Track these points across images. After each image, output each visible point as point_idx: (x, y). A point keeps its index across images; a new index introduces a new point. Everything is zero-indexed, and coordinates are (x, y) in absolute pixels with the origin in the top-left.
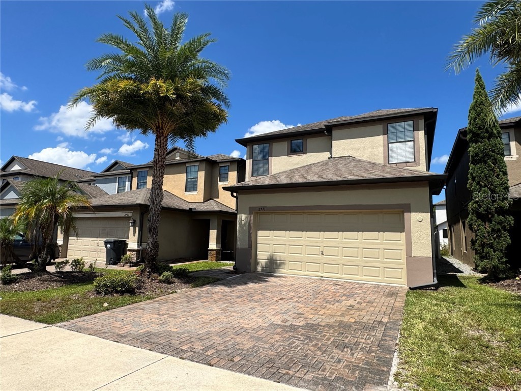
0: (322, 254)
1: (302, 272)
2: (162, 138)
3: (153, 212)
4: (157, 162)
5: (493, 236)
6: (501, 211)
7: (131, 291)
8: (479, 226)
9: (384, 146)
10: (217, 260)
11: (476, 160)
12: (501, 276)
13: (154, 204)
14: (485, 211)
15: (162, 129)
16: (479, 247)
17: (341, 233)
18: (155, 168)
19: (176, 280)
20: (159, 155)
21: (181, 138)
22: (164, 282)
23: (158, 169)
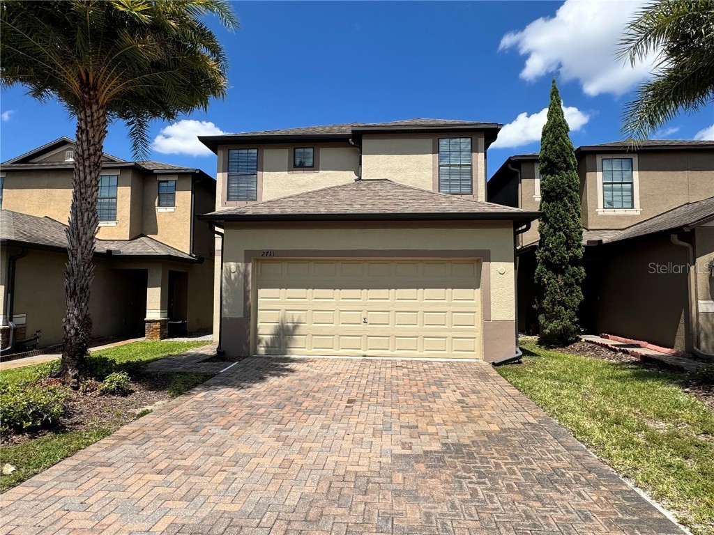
0: (365, 322)
1: (333, 351)
2: (95, 107)
3: (79, 256)
4: (86, 156)
5: (565, 291)
6: (575, 261)
7: (55, 426)
8: (549, 279)
9: (433, 169)
10: (163, 337)
11: (551, 197)
12: (571, 338)
13: (79, 240)
14: (559, 260)
15: (95, 89)
16: (548, 305)
17: (393, 290)
18: (81, 168)
19: (132, 386)
20: (88, 141)
21: (120, 116)
22: (113, 393)
23: (87, 170)
